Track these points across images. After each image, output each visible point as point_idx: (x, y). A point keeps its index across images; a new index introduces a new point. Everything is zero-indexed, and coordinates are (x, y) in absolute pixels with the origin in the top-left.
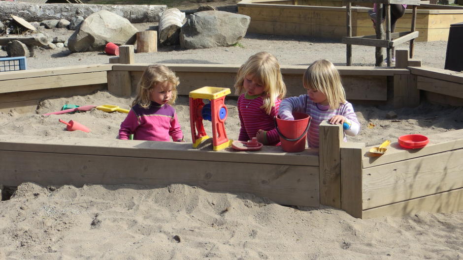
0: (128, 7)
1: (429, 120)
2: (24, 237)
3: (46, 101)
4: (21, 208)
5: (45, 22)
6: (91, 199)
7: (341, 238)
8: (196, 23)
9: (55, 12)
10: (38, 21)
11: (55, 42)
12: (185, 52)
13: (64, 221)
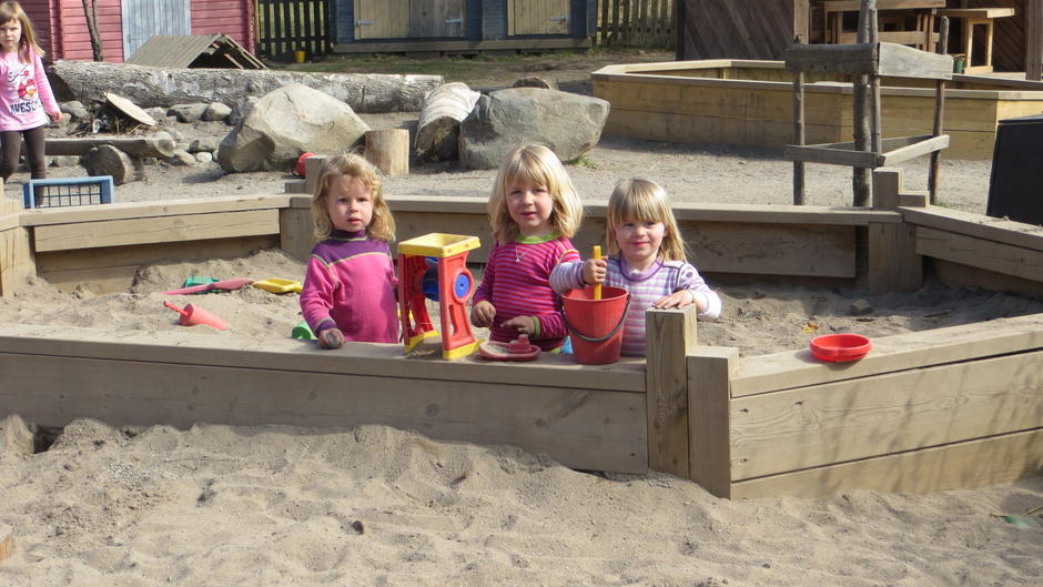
0: (358, 79)
1: (933, 318)
2: (64, 518)
3: (151, 269)
4: (66, 467)
5: (177, 107)
6: (203, 452)
7: (681, 534)
8: (491, 113)
9: (202, 88)
10: (163, 106)
11: (193, 151)
12: (465, 175)
13: (144, 491)
